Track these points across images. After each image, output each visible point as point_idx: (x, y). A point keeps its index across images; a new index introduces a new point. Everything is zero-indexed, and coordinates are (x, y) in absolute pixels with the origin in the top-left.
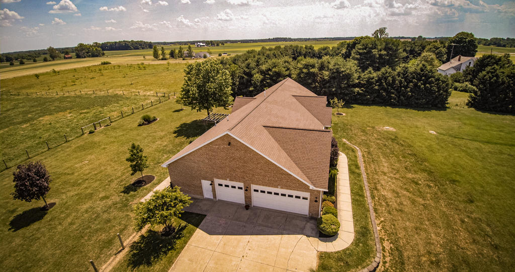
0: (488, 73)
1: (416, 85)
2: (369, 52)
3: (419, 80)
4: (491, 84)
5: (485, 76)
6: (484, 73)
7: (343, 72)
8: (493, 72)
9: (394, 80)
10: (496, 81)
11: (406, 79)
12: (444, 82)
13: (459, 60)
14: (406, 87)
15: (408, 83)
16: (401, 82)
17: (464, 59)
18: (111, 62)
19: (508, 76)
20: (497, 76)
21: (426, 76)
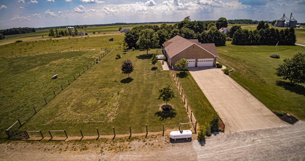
0: (238, 31)
1: (215, 37)
2: (193, 26)
3: (216, 35)
4: (239, 35)
5: (237, 33)
6: (236, 32)
7: (190, 34)
8: (240, 31)
9: (207, 36)
10: (241, 34)
11: (211, 35)
12: (224, 36)
13: (223, 29)
14: (212, 38)
15: (213, 37)
16: (210, 36)
17: (225, 29)
18: (23, 41)
19: (244, 32)
20: (241, 32)
21: (218, 34)
